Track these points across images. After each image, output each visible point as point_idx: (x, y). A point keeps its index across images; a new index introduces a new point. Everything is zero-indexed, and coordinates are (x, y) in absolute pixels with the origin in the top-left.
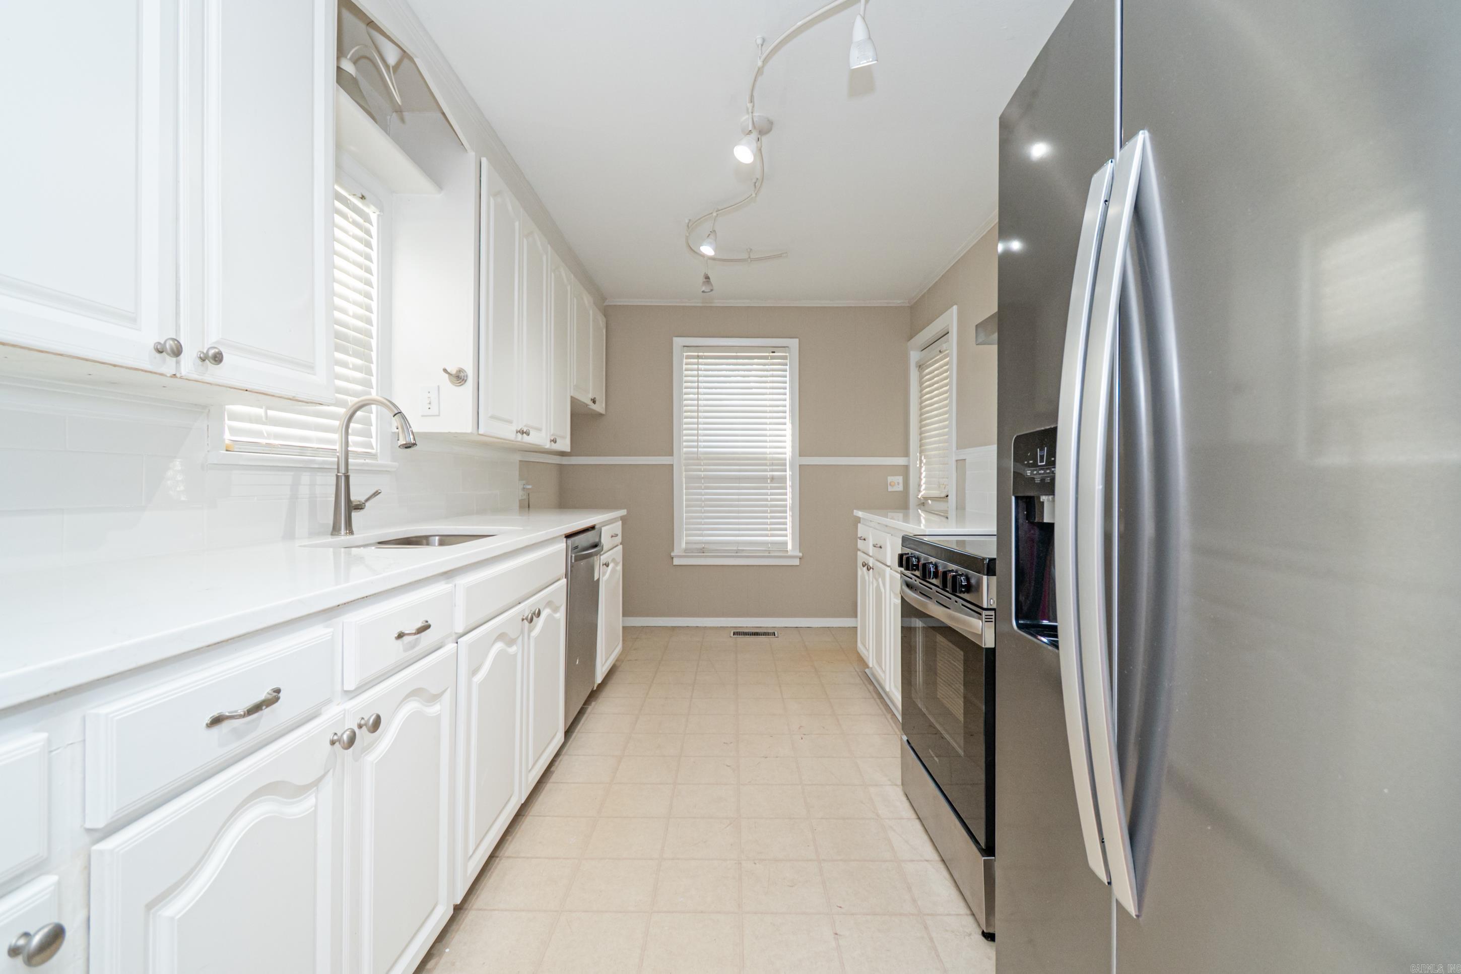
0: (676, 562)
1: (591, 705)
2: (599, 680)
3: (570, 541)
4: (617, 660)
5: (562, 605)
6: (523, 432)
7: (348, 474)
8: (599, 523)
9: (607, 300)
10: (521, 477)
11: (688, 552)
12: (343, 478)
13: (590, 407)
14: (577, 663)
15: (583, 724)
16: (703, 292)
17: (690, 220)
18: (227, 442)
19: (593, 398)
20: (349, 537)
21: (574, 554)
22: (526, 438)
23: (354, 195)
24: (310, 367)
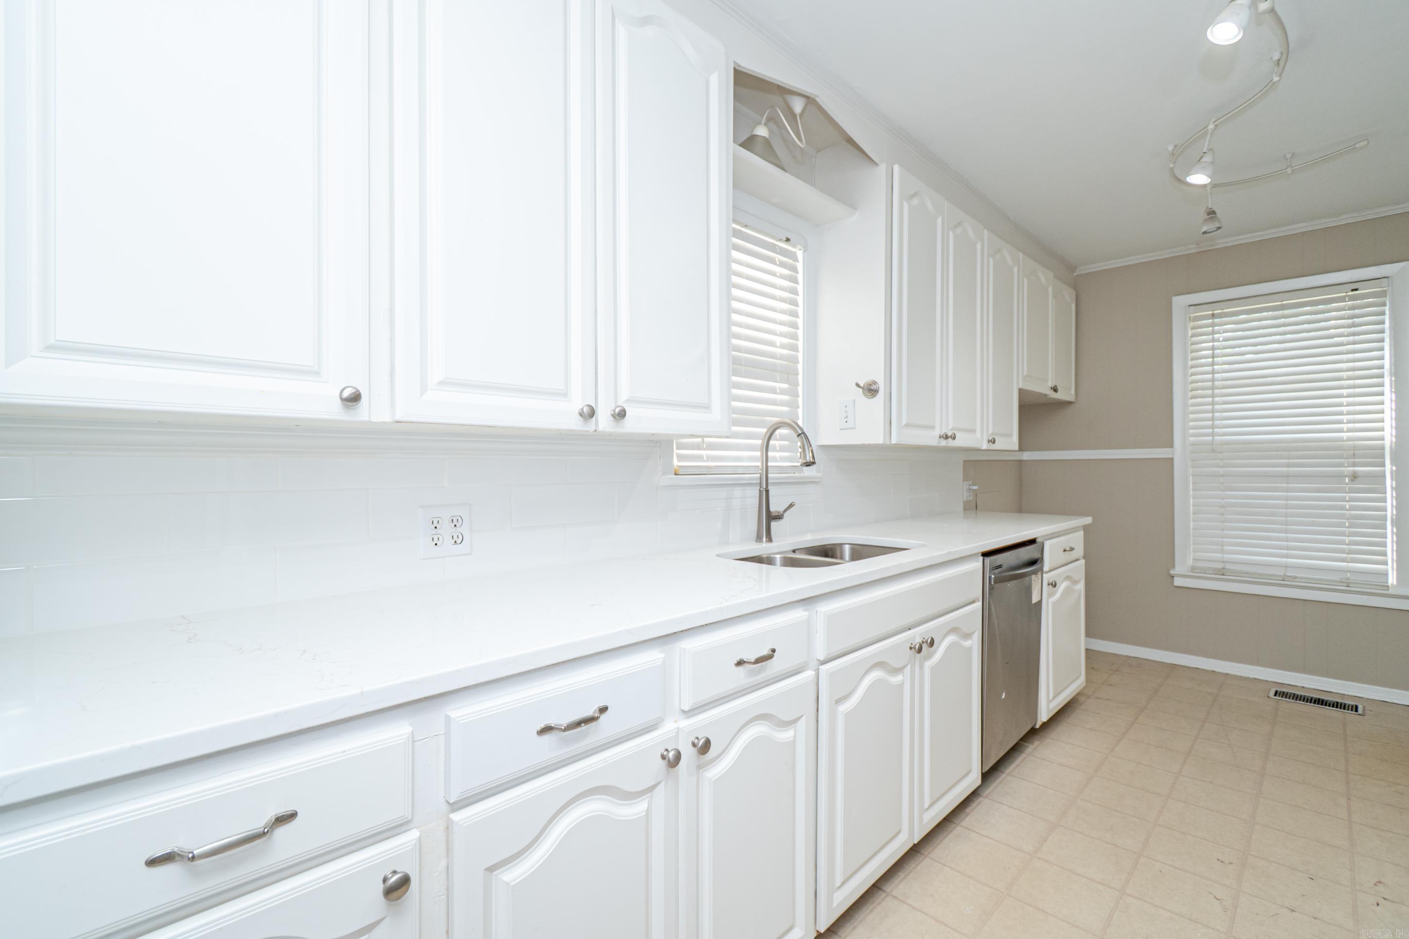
0: (1178, 582)
1: (1033, 744)
2: (1044, 716)
3: (988, 560)
4: (1078, 694)
5: (974, 632)
6: (947, 437)
7: (768, 489)
8: (1042, 536)
9: (1078, 269)
10: (965, 479)
11: (1196, 572)
12: (764, 492)
13: (1050, 396)
14: (1003, 697)
15: (1017, 766)
16: (1204, 233)
17: (1176, 146)
18: (675, 467)
19: (1053, 387)
20: (770, 545)
21: (994, 574)
22: (951, 443)
23: (780, 240)
24: (707, 407)
